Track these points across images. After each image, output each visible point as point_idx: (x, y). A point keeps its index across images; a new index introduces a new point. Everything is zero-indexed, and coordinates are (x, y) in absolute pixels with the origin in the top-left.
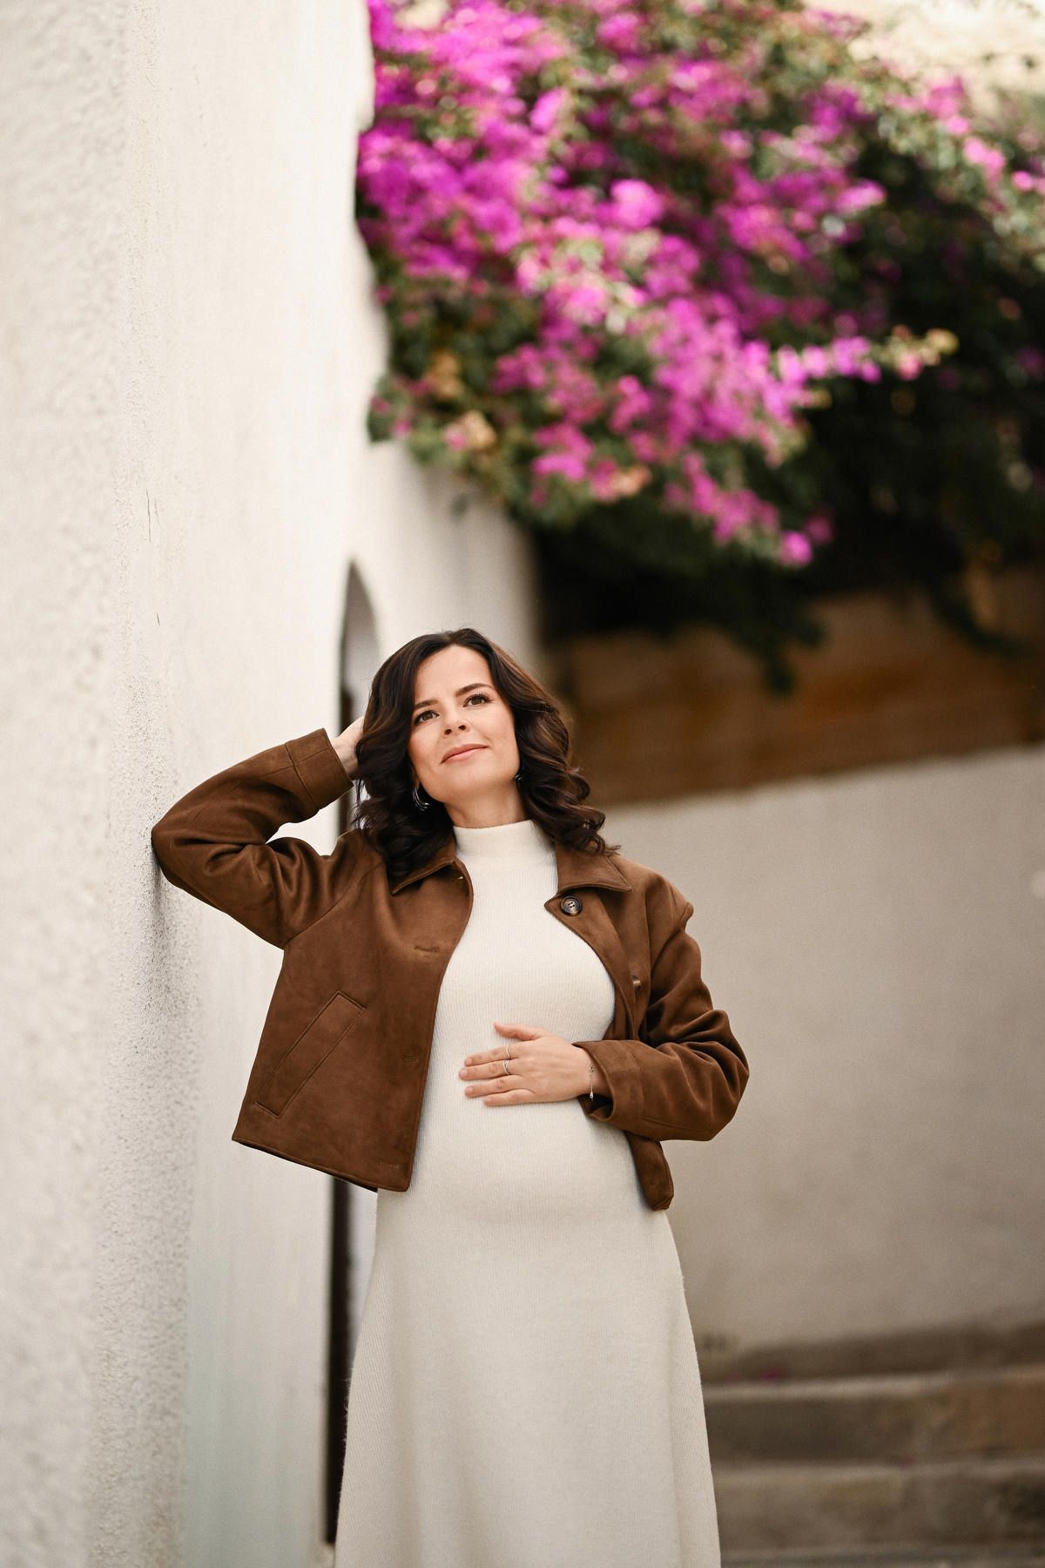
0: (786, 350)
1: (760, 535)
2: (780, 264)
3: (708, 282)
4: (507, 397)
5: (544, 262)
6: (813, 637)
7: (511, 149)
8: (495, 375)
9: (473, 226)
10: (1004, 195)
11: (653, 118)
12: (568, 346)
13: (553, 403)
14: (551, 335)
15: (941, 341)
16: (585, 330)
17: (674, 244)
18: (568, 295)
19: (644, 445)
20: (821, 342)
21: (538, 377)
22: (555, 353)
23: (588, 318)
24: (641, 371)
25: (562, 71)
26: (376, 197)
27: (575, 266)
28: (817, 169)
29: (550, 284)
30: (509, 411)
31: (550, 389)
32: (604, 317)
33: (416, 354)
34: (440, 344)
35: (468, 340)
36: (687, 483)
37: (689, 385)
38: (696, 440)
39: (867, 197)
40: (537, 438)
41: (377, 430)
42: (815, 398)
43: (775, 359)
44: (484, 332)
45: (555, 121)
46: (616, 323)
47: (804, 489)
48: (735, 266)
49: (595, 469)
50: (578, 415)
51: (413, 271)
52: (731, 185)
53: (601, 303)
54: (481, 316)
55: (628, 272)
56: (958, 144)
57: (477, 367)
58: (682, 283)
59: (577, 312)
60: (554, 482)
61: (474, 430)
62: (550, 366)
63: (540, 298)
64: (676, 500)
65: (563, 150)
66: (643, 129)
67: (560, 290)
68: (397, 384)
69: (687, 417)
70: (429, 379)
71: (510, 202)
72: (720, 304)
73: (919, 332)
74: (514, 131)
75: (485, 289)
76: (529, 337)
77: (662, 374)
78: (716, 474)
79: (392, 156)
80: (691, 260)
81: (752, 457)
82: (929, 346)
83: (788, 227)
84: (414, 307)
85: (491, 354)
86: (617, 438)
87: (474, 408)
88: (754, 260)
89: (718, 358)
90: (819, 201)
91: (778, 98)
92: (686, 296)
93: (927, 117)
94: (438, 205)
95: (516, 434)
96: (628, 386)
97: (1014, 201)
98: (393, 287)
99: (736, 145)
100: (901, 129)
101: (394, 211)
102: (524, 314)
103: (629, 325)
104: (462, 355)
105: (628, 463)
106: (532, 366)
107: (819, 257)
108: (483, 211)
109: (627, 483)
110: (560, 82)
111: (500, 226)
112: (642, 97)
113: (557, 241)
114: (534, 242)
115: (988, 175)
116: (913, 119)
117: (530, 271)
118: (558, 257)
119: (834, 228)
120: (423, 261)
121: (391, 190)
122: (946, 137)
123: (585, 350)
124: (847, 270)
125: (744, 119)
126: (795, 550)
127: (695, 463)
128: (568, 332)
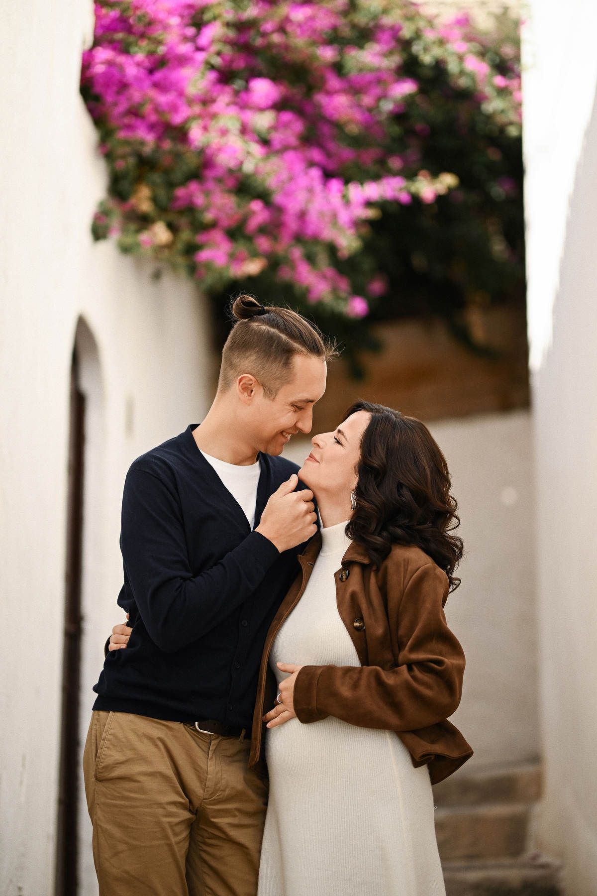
0: (354, 183)
1: (337, 297)
2: (353, 129)
3: (308, 140)
4: (181, 212)
5: (205, 129)
6: (376, 347)
7: (183, 61)
8: (173, 199)
9: (157, 109)
10: (488, 91)
11: (276, 38)
12: (219, 180)
13: (208, 217)
14: (209, 174)
15: (448, 180)
16: (230, 172)
17: (287, 116)
18: (220, 150)
19: (264, 243)
20: (376, 177)
21: (200, 200)
22: (211, 185)
23: (232, 164)
24: (264, 196)
25: (216, 11)
26: (98, 89)
27: (224, 132)
28: (378, 70)
29: (208, 142)
30: (183, 221)
31: (207, 209)
32: (241, 163)
33: (125, 185)
34: (139, 179)
35: (157, 177)
36: (293, 265)
37: (293, 206)
38: (299, 238)
39: (407, 88)
40: (199, 238)
41: (99, 233)
42: (371, 213)
43: (347, 189)
44: (167, 172)
45: (212, 42)
46: (248, 167)
47: (367, 264)
48: (326, 130)
49: (235, 258)
50: (225, 222)
51: (121, 135)
52: (323, 81)
53: (240, 156)
54: (165, 161)
55: (259, 135)
56: (461, 58)
57: (162, 193)
58: (293, 140)
59: (224, 160)
60: (208, 266)
61: (160, 233)
62: (207, 193)
63: (202, 151)
64: (285, 274)
65: (217, 61)
66: (270, 46)
67: (214, 146)
68: (112, 204)
69: (293, 225)
70: (133, 201)
71: (181, 94)
72: (316, 155)
73: (435, 174)
74: (185, 48)
75: (168, 145)
76: (196, 175)
77: (277, 198)
78: (310, 259)
79: (110, 63)
80: (298, 126)
81: (332, 249)
82: (441, 182)
83: (359, 106)
84: (124, 157)
85: (171, 185)
86: (249, 239)
87: (160, 220)
88: (338, 126)
89: (311, 190)
90: (378, 91)
91: (354, 26)
92: (295, 149)
93: (442, 42)
94: (136, 95)
95: (186, 235)
96: (256, 206)
97: (495, 94)
98: (109, 145)
99: (328, 54)
100: (426, 49)
101: (109, 99)
102: (192, 161)
103: (256, 168)
104: (153, 186)
105: (255, 255)
106: (196, 194)
107: (378, 123)
108: (163, 99)
109: (253, 267)
110: (215, 18)
111: (174, 108)
112: (268, 26)
113: (214, 116)
114: (200, 116)
115: (479, 78)
116: (434, 43)
117: (196, 134)
118: (215, 125)
119: (387, 106)
120: (130, 127)
121: (107, 85)
122: (453, 54)
123: (230, 183)
124: (396, 130)
125: (334, 39)
126: (357, 307)
127: (297, 253)
128: (219, 172)
